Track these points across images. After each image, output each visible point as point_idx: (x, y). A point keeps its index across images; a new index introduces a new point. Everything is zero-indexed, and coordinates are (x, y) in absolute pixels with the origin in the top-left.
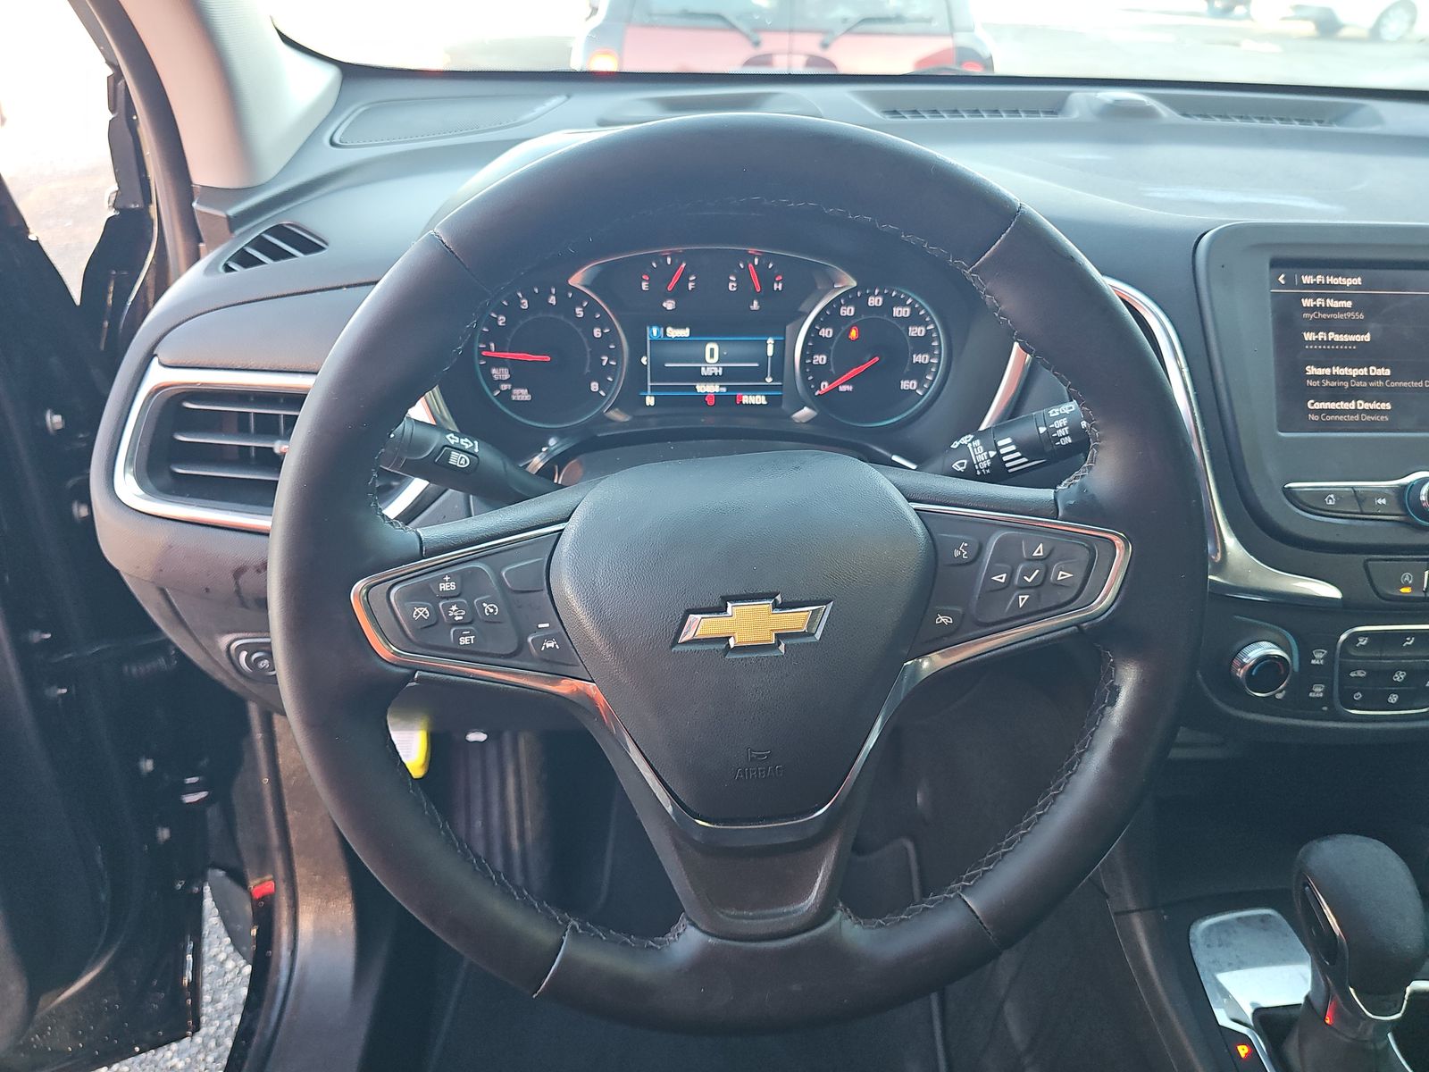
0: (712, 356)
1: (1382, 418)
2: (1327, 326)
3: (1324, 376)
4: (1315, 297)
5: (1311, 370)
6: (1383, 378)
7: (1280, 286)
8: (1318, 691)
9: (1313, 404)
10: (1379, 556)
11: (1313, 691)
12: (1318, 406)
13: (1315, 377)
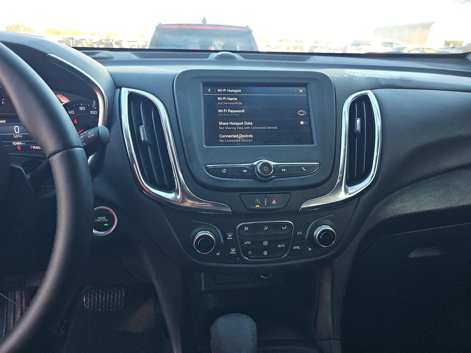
0: (17, 131)
1: (249, 140)
2: (227, 107)
3: (226, 125)
4: (222, 97)
5: (221, 123)
6: (250, 126)
7: (209, 93)
8: (233, 251)
9: (221, 136)
10: (246, 193)
11: (232, 252)
12: (223, 136)
13: (222, 126)
